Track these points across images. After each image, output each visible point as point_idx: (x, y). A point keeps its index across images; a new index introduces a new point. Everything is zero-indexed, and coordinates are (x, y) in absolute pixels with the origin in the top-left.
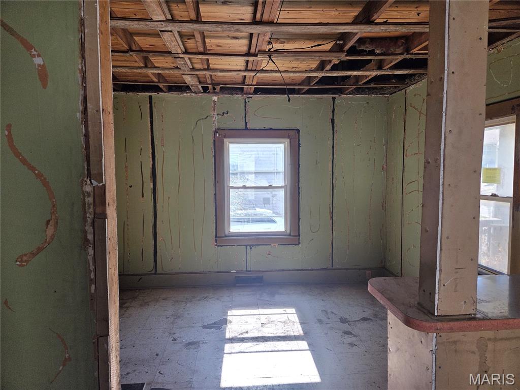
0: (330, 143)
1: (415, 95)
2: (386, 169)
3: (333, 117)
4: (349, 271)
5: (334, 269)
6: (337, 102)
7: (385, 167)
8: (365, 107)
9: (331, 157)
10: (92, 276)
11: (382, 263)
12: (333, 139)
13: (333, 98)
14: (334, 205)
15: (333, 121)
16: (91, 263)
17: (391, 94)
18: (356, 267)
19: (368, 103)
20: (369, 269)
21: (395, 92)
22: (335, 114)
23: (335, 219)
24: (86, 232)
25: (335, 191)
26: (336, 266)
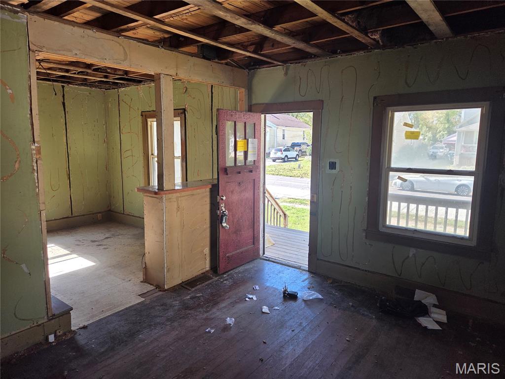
0: (63, 121)
1: (125, 95)
2: (107, 141)
3: (64, 100)
4: (85, 216)
5: (73, 217)
6: (66, 89)
7: (106, 140)
8: (88, 96)
9: (65, 131)
10: (37, 185)
11: (108, 207)
12: (65, 118)
13: (62, 86)
14: (70, 169)
15: (64, 104)
16: (36, 179)
17: (106, 90)
18: (91, 213)
19: (90, 93)
20: (100, 213)
21: (110, 89)
22: (65, 98)
23: (71, 179)
24: (33, 166)
25: (70, 158)
26: (75, 214)
